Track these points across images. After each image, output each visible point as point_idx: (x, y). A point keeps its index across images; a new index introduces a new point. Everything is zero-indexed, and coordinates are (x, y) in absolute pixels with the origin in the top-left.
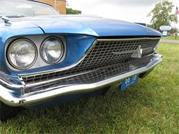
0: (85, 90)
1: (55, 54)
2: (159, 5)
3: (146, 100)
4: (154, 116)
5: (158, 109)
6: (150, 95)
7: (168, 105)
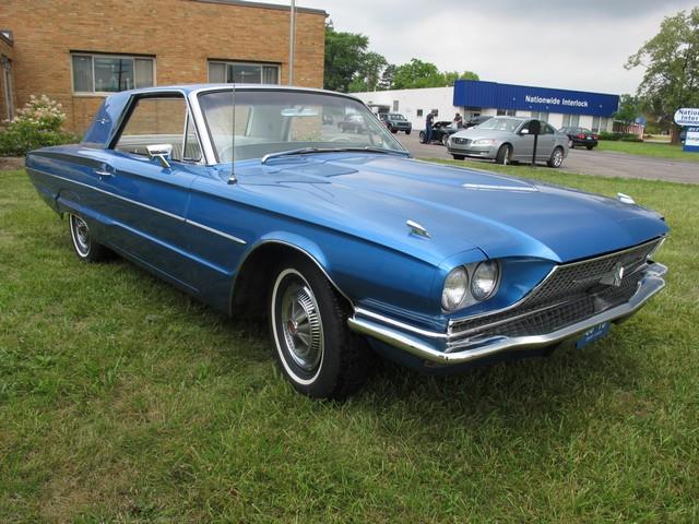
0: (532, 344)
1: (486, 286)
2: (677, 23)
3: (622, 375)
4: (640, 407)
5: (650, 395)
6: (632, 365)
7: (674, 388)
